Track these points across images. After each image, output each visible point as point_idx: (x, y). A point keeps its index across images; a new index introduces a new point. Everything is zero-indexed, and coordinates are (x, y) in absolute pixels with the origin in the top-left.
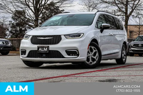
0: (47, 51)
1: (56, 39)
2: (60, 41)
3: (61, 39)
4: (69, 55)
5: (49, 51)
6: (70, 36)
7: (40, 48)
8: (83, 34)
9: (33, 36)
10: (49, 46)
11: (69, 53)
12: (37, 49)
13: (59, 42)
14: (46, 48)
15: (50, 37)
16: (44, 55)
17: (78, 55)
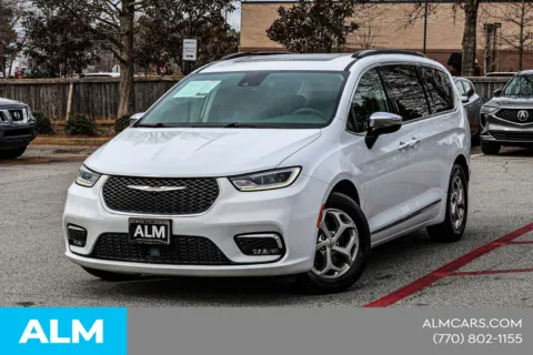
0: (165, 239)
1: (199, 193)
2: (214, 199)
3: (216, 192)
4: (248, 252)
5: (174, 237)
6: (251, 180)
7: (139, 227)
8: (297, 170)
9: (112, 177)
10: (171, 221)
11: (248, 244)
12: (127, 231)
13: (210, 205)
14: (163, 228)
15: (174, 185)
16: (155, 253)
17: (282, 252)
